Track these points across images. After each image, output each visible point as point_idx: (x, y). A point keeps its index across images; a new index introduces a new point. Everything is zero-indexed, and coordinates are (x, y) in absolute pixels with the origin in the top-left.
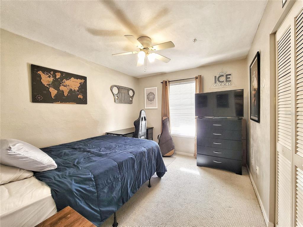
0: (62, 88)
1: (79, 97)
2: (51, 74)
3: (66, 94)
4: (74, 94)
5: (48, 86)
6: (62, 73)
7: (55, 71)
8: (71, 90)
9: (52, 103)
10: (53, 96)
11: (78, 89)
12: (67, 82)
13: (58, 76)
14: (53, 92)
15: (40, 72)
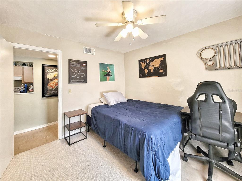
0: (150, 68)
1: (160, 71)
2: (145, 62)
3: (152, 71)
4: (157, 70)
5: (144, 69)
6: (149, 58)
7: (146, 59)
8: (155, 67)
9: (146, 77)
10: (146, 73)
11: (159, 66)
12: (152, 63)
13: (148, 61)
14: (146, 71)
15: (141, 63)
